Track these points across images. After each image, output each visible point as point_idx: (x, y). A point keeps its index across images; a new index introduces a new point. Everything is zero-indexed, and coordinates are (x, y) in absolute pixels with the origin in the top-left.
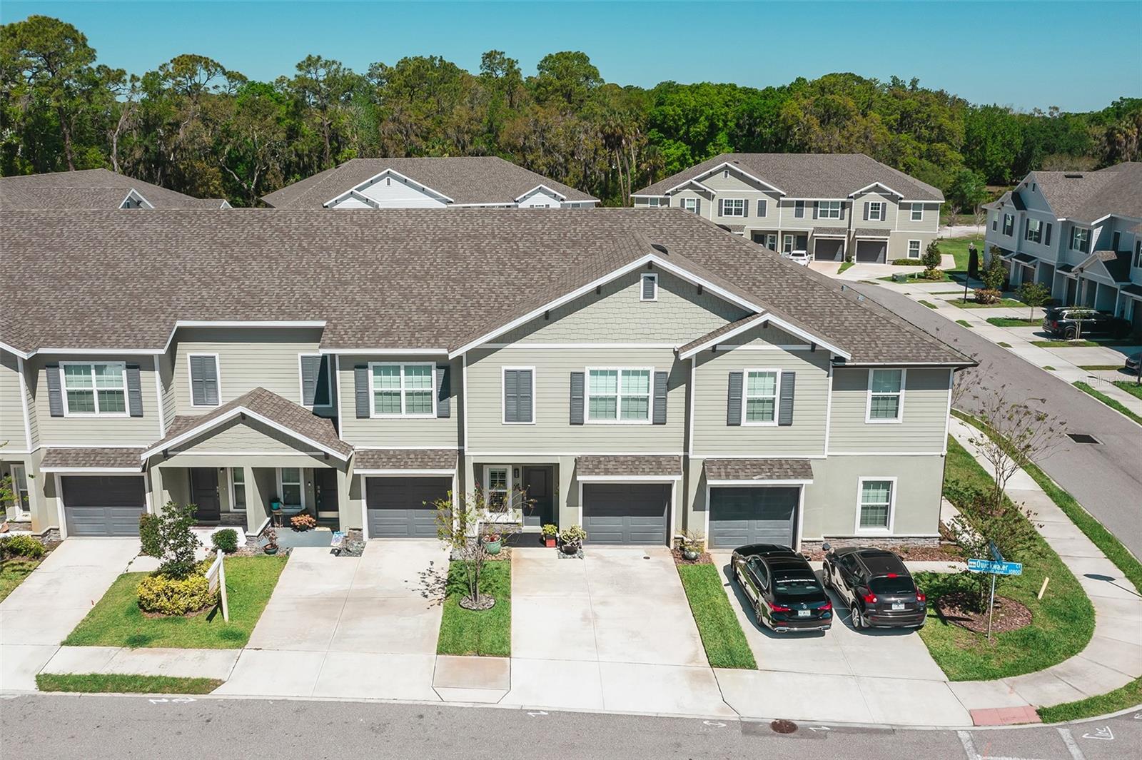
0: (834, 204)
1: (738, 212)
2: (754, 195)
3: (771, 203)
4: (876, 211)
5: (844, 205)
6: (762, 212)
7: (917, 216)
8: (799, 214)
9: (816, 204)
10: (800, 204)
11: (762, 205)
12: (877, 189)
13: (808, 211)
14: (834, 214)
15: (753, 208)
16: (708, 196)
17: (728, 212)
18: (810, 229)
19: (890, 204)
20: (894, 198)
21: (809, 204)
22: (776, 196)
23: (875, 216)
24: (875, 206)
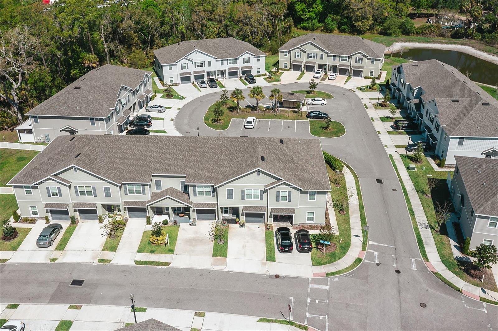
0: (346, 57)
1: (314, 57)
2: (319, 52)
3: (325, 55)
4: (359, 60)
5: (349, 58)
6: (322, 58)
7: (373, 62)
8: (334, 59)
9: (340, 57)
10: (334, 56)
11: (322, 56)
12: (360, 53)
13: (337, 59)
14: (346, 60)
15: (319, 57)
16: (304, 52)
17: (311, 57)
18: (338, 65)
19: (364, 58)
20: (365, 56)
21: (337, 56)
22: (327, 53)
23: (359, 62)
24: (359, 59)
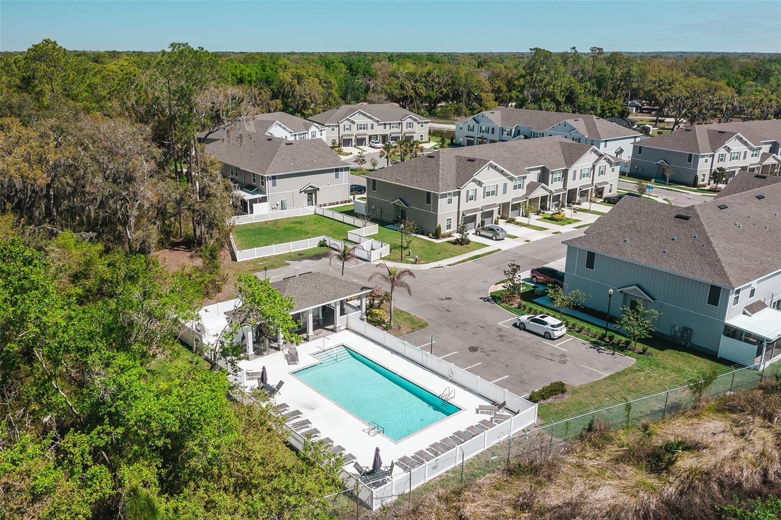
0: (396, 123)
1: (364, 128)
2: (370, 122)
3: (375, 124)
4: (410, 125)
5: (399, 124)
6: (372, 128)
7: (422, 126)
8: (385, 128)
9: (390, 124)
10: (385, 124)
11: (372, 125)
12: (410, 117)
13: (388, 126)
14: (397, 127)
15: (369, 127)
16: (353, 123)
17: (360, 129)
18: (389, 133)
19: (414, 122)
20: (415, 120)
21: (388, 124)
22: (377, 122)
23: (410, 127)
24: (410, 123)
